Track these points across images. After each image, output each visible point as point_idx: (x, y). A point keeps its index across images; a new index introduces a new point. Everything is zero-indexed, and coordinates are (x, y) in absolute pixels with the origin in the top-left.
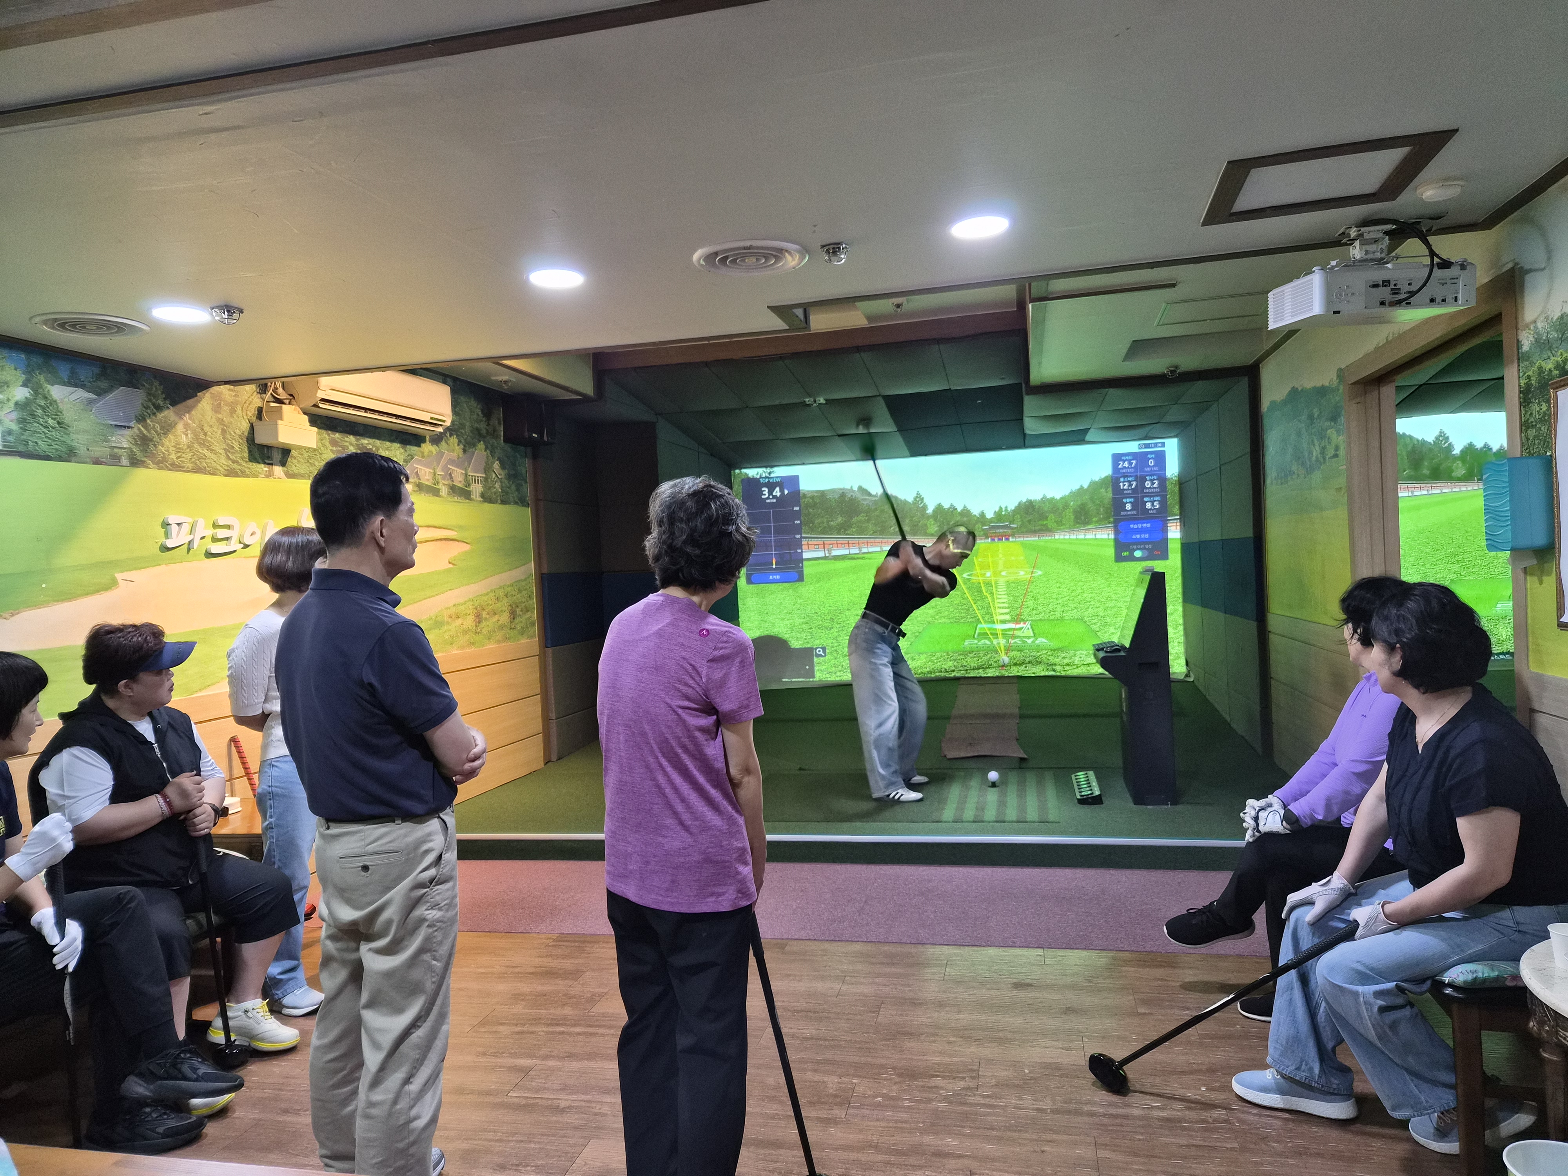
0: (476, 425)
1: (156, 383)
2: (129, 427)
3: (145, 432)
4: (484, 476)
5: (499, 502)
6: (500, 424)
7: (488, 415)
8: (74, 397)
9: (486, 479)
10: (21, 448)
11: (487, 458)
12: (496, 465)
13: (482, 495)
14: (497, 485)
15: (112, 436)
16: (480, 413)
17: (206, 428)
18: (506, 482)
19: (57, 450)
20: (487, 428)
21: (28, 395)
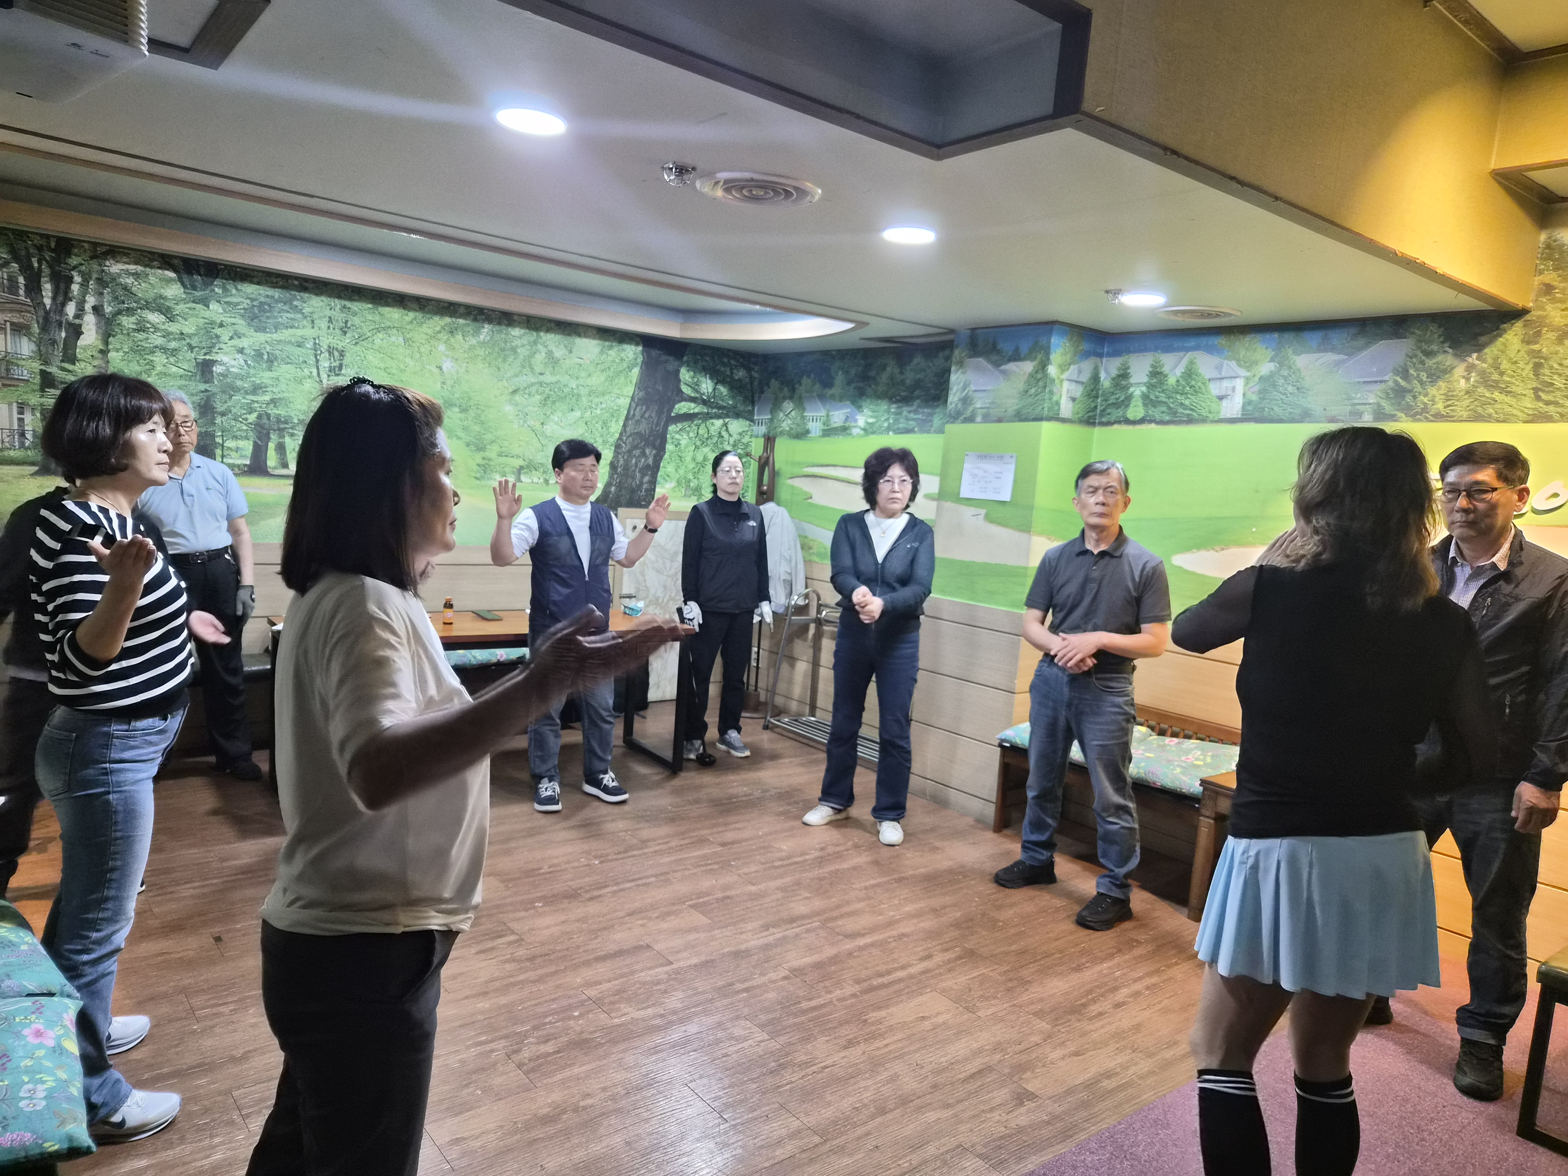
1: (1433, 327)
2: (1381, 382)
3: (1403, 383)
8: (1321, 361)
10: (1257, 415)
15: (1356, 394)
17: (1505, 365)
19: (1290, 413)
21: (1273, 368)
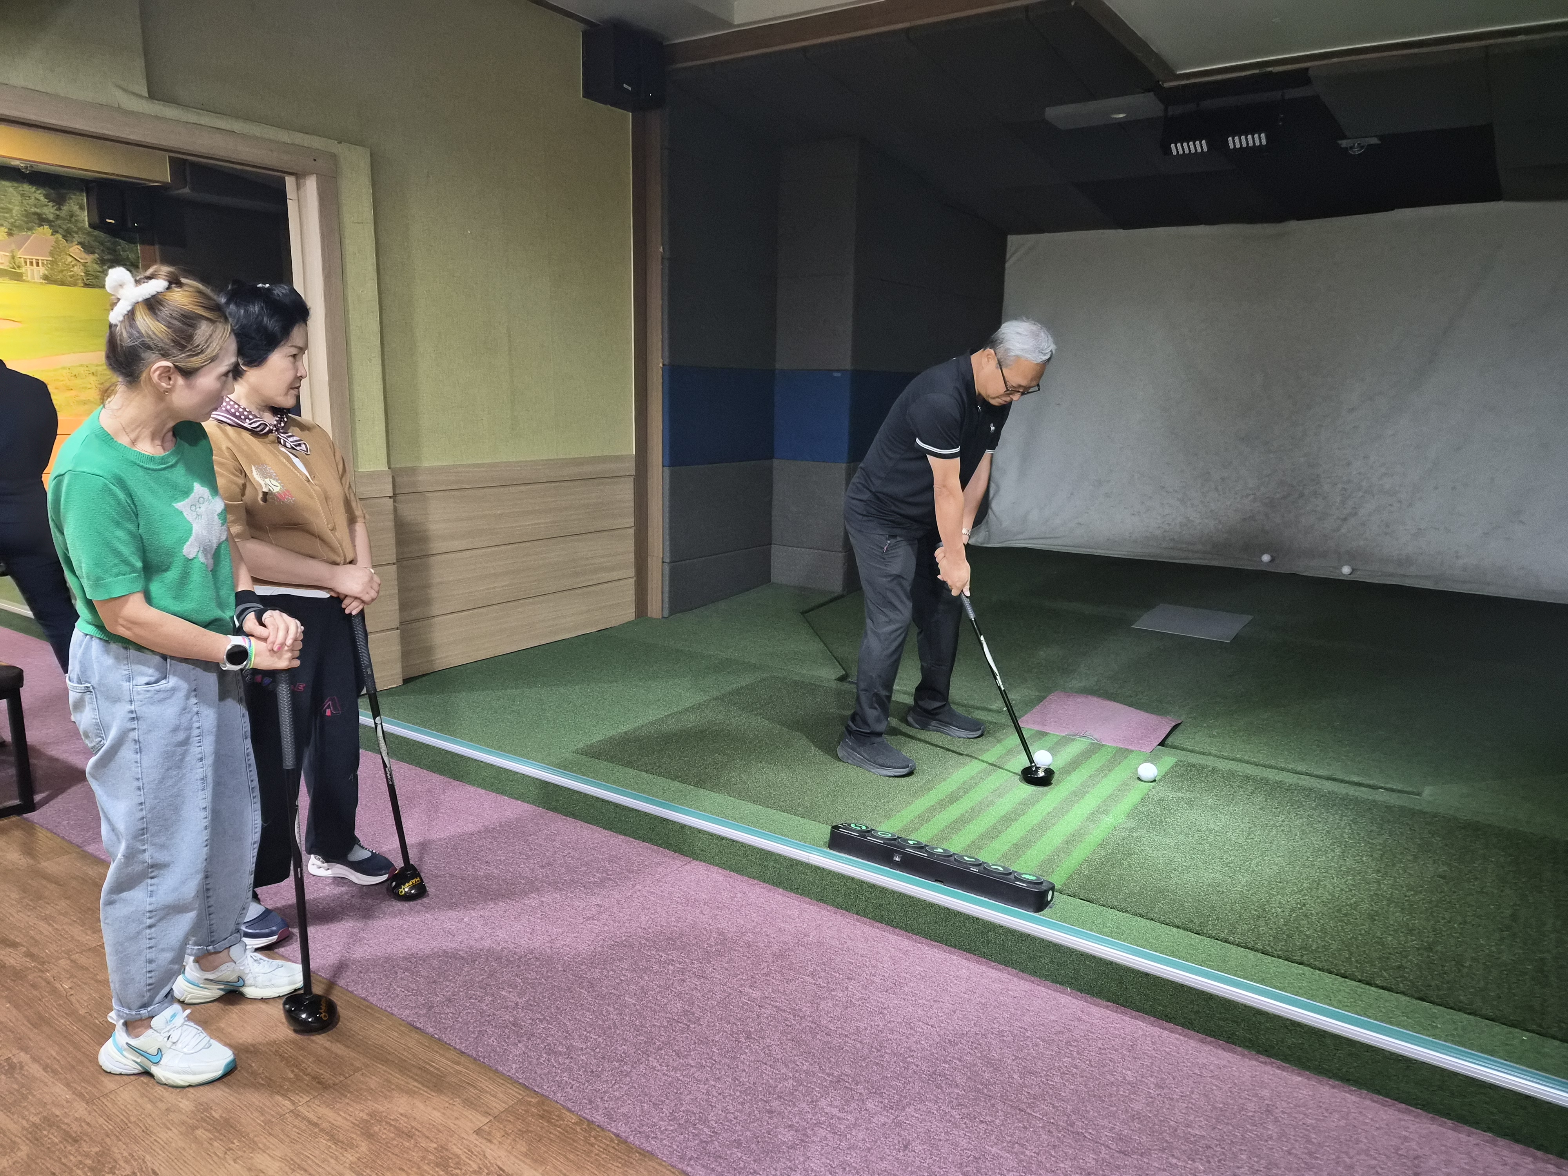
0: (33, 210)
4: (51, 259)
5: (82, 285)
6: (81, 208)
7: (59, 201)
9: (54, 263)
11: (57, 241)
12: (76, 250)
13: (46, 278)
14: (78, 270)
16: (42, 198)
18: (96, 266)
20: (58, 213)
